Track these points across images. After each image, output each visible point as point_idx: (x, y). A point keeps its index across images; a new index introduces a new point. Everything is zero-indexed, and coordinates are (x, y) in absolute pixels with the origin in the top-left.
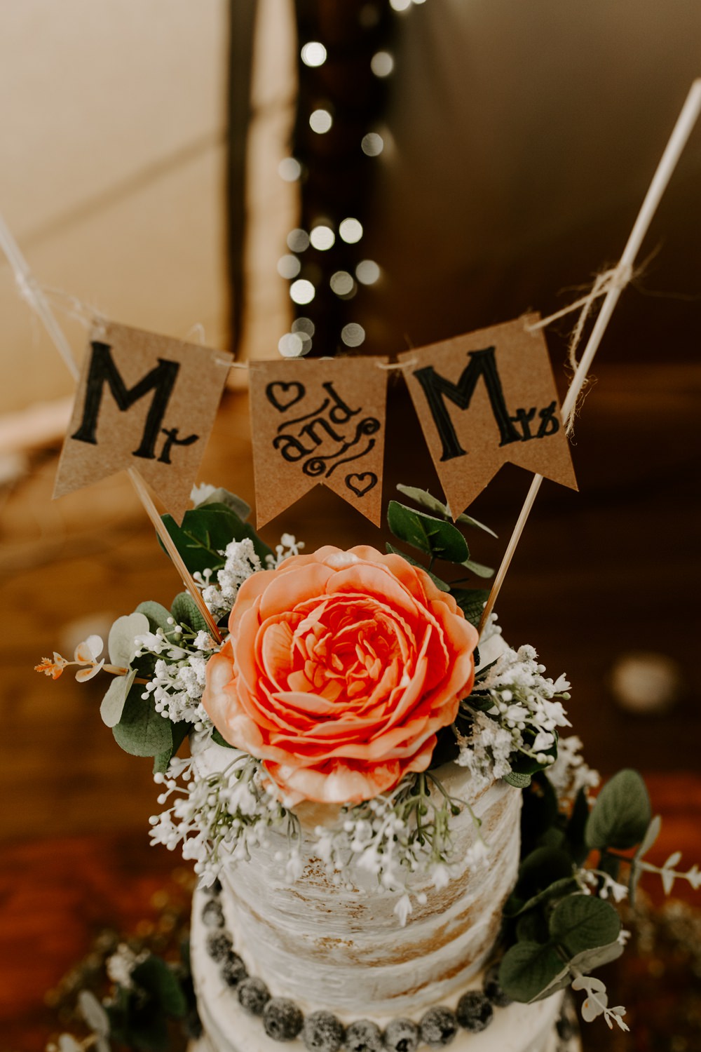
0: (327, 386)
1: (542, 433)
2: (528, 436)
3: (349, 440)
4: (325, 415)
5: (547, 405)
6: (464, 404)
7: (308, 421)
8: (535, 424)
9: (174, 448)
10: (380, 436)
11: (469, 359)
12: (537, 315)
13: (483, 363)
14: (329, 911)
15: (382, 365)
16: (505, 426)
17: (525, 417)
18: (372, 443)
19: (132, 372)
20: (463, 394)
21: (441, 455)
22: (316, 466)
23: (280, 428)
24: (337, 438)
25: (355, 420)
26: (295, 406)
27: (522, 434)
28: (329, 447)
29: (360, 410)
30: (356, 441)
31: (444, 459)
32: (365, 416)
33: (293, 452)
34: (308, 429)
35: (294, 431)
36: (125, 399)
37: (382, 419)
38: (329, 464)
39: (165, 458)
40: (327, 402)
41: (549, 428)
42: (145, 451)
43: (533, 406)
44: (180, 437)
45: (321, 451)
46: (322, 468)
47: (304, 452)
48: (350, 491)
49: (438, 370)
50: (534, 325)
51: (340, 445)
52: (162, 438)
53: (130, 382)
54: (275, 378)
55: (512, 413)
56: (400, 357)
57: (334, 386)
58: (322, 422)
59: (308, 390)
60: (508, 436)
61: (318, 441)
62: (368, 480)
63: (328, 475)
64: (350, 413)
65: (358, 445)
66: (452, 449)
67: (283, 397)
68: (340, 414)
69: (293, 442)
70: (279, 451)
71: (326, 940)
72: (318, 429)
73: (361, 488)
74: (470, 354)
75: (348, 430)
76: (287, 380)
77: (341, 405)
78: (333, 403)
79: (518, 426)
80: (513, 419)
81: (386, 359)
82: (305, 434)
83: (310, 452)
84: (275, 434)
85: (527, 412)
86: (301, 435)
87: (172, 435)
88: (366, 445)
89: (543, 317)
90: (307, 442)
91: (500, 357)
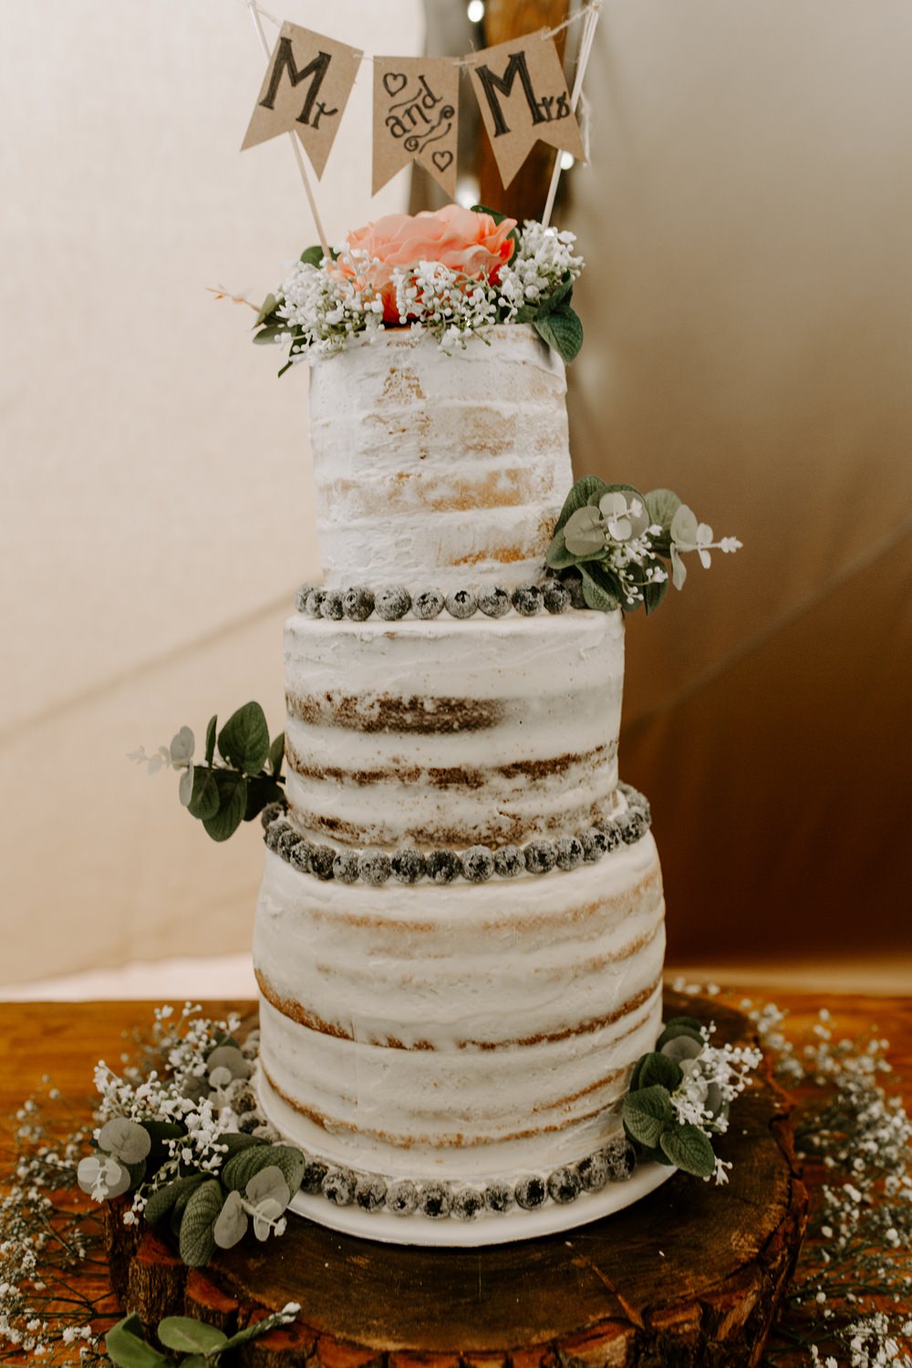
0: (421, 78)
1: (559, 116)
2: (550, 119)
3: (435, 123)
4: (419, 101)
5: (561, 94)
6: (507, 92)
7: (408, 106)
8: (554, 108)
9: (322, 117)
10: (454, 120)
11: (509, 59)
12: (549, 28)
13: (518, 63)
14: (404, 431)
15: (457, 62)
16: (534, 109)
17: (547, 103)
18: (450, 125)
19: (302, 60)
20: (506, 86)
21: (494, 133)
22: (413, 143)
23: (390, 110)
24: (427, 121)
25: (439, 107)
26: (400, 92)
27: (546, 116)
28: (422, 128)
29: (442, 98)
30: (439, 123)
31: (496, 135)
32: (445, 104)
33: (398, 130)
34: (408, 112)
35: (399, 113)
36: (296, 79)
37: (456, 108)
38: (421, 142)
39: (315, 125)
40: (421, 90)
41: (564, 112)
42: (303, 119)
43: (551, 95)
44: (327, 109)
45: (416, 131)
46: (417, 145)
47: (405, 131)
48: (434, 166)
49: (489, 68)
50: (547, 34)
51: (428, 127)
52: (315, 109)
53: (300, 67)
54: (389, 71)
55: (539, 101)
56: (466, 56)
57: (425, 79)
58: (417, 107)
59: (409, 80)
60: (538, 119)
61: (414, 123)
62: (447, 157)
63: (421, 151)
64: (435, 101)
65: (440, 127)
66: (501, 129)
67: (394, 85)
68: (429, 101)
69: (398, 122)
70: (389, 128)
71: (401, 476)
72: (415, 112)
73: (442, 165)
74: (510, 56)
75: (433, 114)
76: (396, 73)
77: (430, 94)
78: (424, 92)
79: (543, 110)
80: (539, 105)
81: (458, 59)
82: (407, 116)
83: (409, 131)
84: (386, 115)
85: (548, 99)
86: (403, 116)
87: (322, 107)
88: (446, 127)
89: (552, 29)
90: (407, 122)
91: (528, 58)
